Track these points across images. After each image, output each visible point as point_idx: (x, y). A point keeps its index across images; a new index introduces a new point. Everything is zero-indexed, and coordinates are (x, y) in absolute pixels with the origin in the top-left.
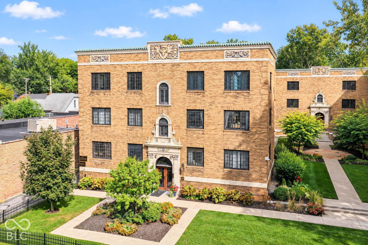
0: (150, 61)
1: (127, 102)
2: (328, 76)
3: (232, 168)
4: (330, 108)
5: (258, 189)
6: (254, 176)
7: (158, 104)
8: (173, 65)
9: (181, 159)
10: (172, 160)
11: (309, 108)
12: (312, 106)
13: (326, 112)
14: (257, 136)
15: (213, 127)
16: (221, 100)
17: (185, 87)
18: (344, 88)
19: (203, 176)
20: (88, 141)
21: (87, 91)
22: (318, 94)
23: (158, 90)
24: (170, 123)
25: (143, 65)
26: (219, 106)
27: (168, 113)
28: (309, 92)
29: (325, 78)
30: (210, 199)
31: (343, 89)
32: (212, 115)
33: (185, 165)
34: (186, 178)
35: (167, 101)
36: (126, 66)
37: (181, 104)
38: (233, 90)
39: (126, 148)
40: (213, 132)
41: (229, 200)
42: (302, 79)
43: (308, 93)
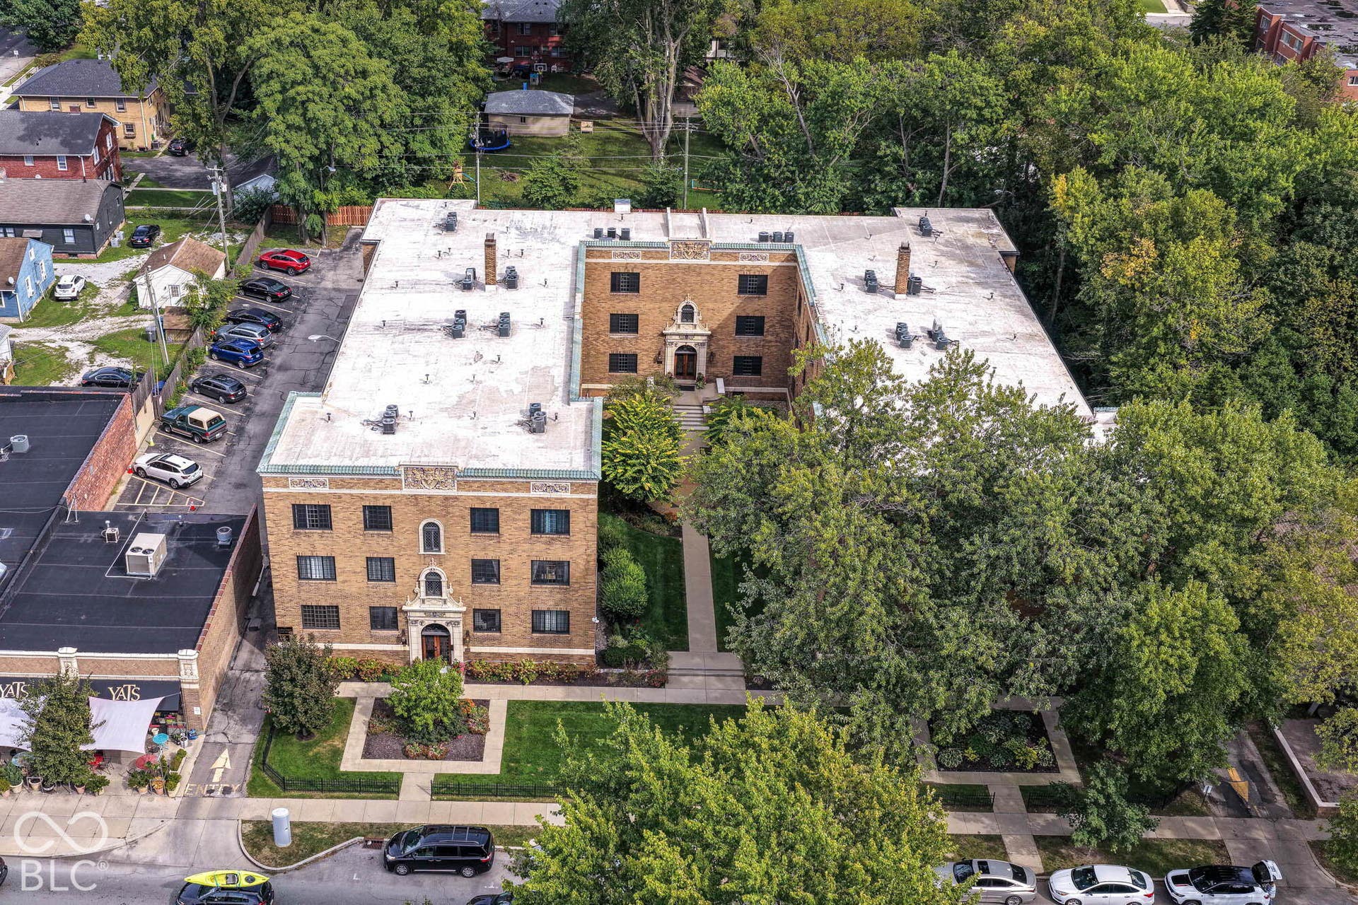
0: (406, 491)
1: (364, 548)
2: (707, 262)
3: (544, 632)
4: (710, 337)
5: (582, 657)
6: (576, 640)
7: (422, 552)
8: (446, 498)
9: (464, 625)
10: (450, 628)
11: (663, 335)
12: (669, 330)
13: (702, 344)
14: (580, 592)
15: (515, 582)
16: (527, 546)
17: (469, 529)
18: (742, 290)
19: (500, 644)
20: (292, 604)
21: (285, 531)
22: (684, 304)
23: (421, 532)
24: (444, 579)
25: (391, 496)
26: (525, 555)
27: (440, 564)
28: (664, 300)
29: (700, 267)
30: (517, 680)
31: (740, 292)
32: (513, 567)
33: (471, 632)
34: (474, 649)
35: (438, 545)
36: (361, 498)
37: (461, 552)
38: (544, 532)
39: (367, 614)
40: (514, 589)
41: (542, 678)
42: (646, 268)
43: (662, 301)
